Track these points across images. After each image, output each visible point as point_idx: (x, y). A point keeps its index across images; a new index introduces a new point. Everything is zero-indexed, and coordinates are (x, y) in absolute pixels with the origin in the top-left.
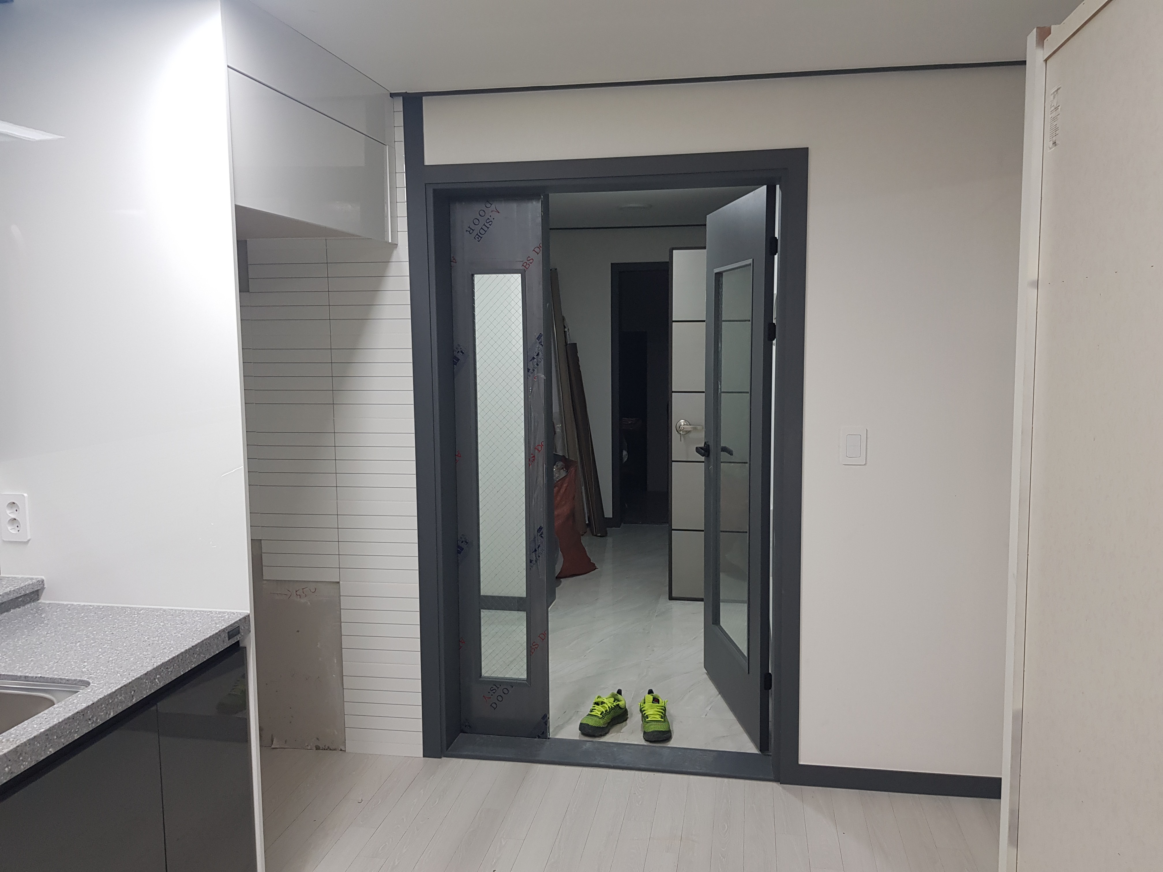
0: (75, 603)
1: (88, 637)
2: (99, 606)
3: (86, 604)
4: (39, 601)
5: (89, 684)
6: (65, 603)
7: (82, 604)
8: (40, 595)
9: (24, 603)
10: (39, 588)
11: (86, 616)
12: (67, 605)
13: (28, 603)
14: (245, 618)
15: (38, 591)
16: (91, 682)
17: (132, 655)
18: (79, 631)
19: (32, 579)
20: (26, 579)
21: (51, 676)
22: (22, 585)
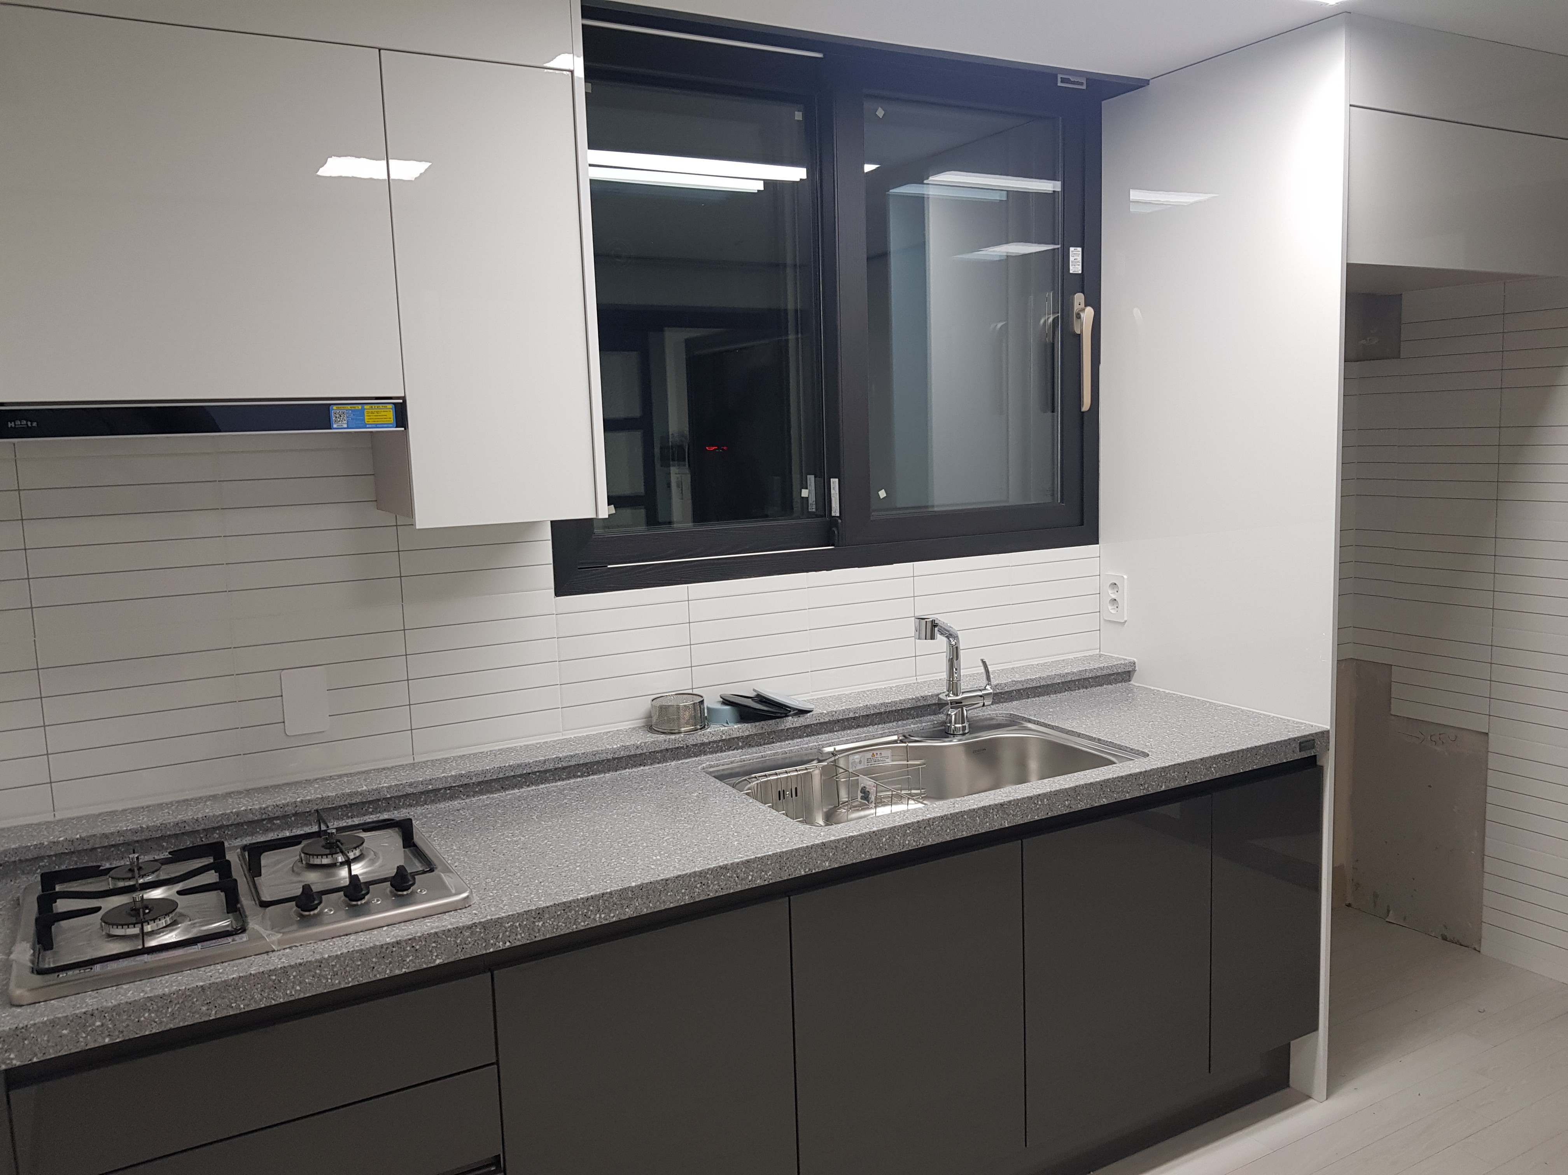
0: (1161, 690)
1: (1161, 718)
2: (1182, 696)
3: (1171, 692)
4: (1130, 683)
5: (1148, 755)
6: (1152, 688)
7: (1167, 691)
8: (1131, 676)
9: (1116, 682)
10: (1130, 669)
11: (1167, 703)
12: (1154, 690)
13: (1119, 682)
14: (1323, 733)
15: (1129, 672)
16: (1150, 754)
17: (1195, 741)
18: (1156, 713)
19: (1126, 659)
20: (1120, 659)
21: (1118, 743)
22: (1115, 663)
